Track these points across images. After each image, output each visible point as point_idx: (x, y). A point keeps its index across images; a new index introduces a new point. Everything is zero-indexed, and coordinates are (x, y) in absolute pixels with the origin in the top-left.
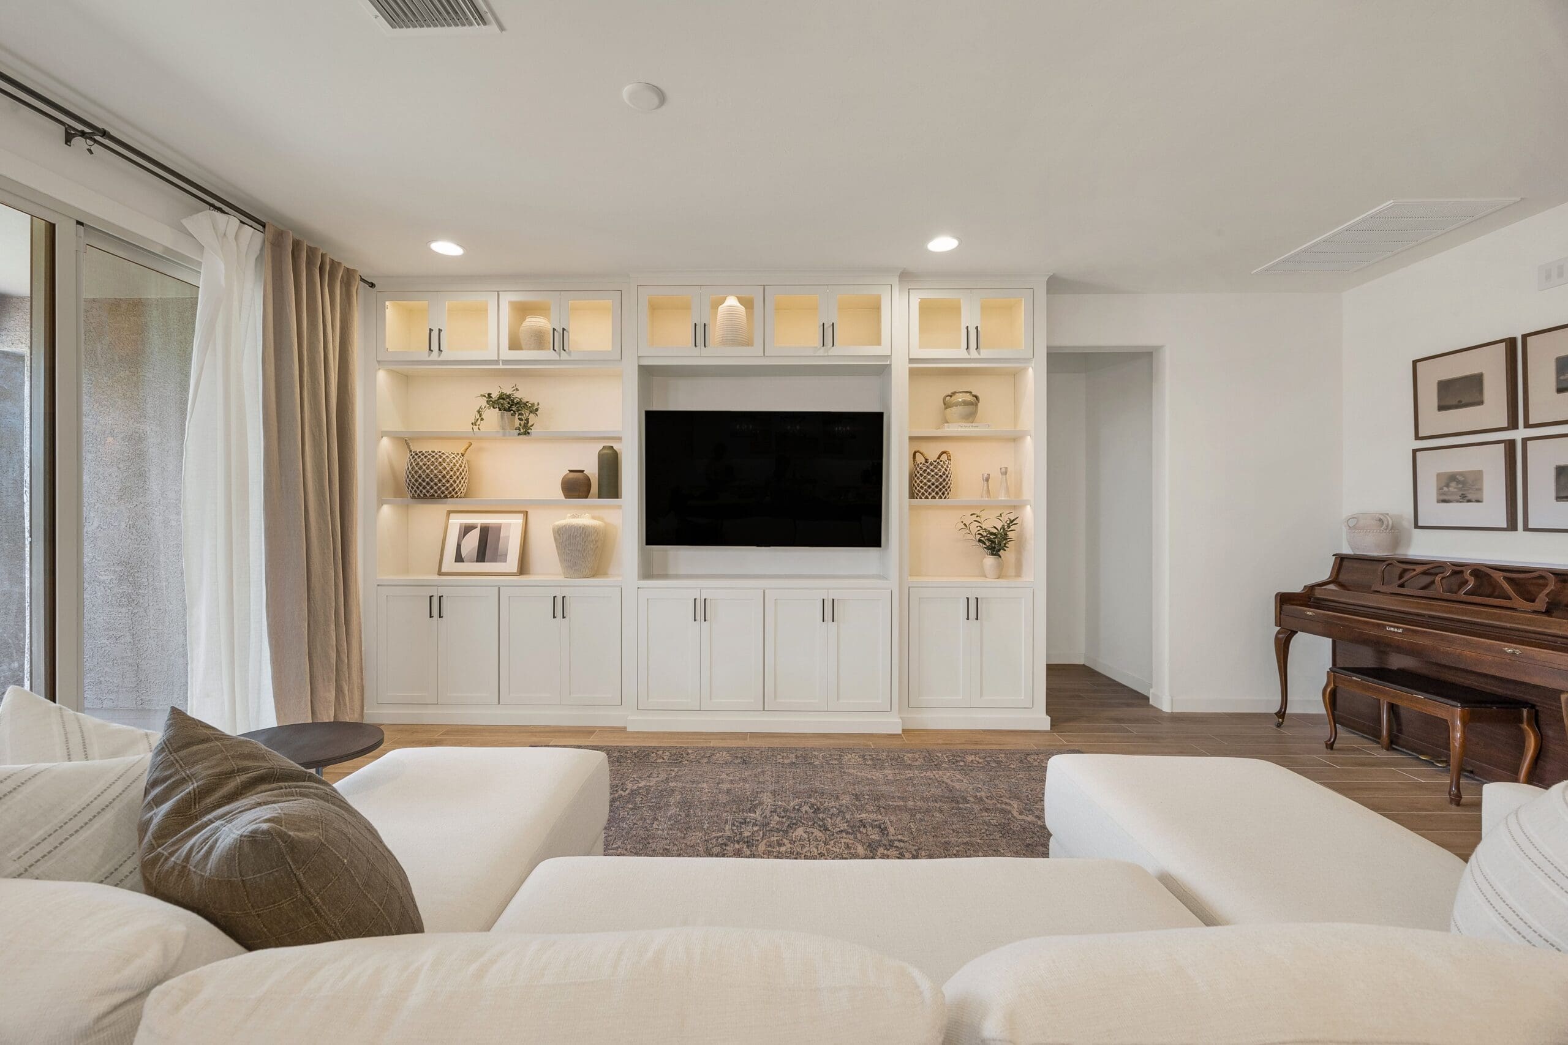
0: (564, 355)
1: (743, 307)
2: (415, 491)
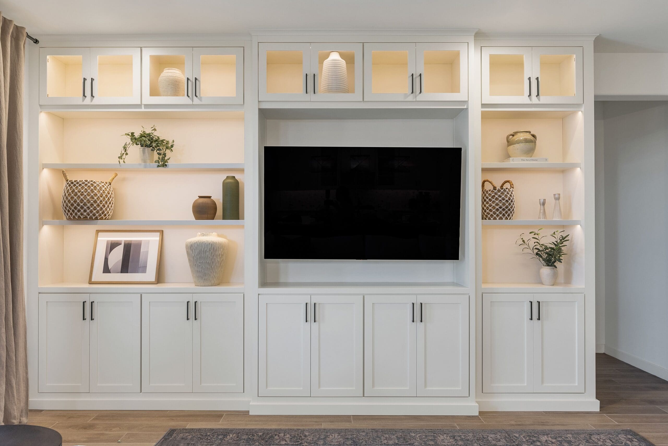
0: (196, 101)
1: (345, 62)
2: (71, 214)
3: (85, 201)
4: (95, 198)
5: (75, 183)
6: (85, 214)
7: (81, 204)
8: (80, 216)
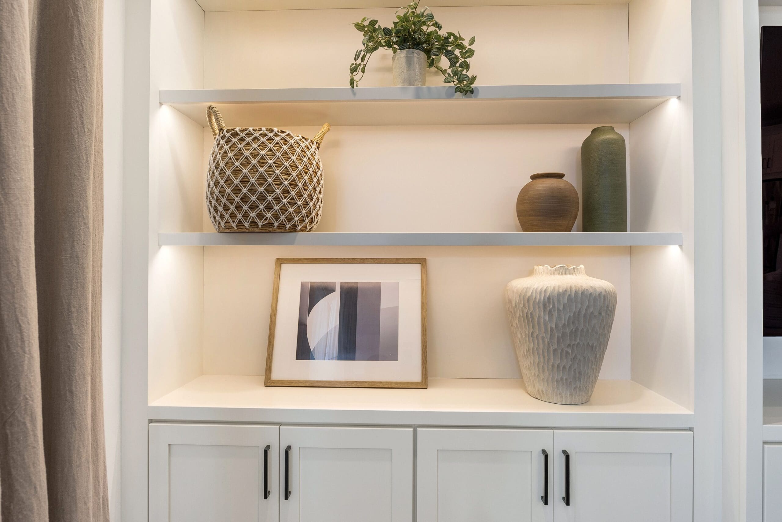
2: (233, 216)
3: (270, 180)
4: (294, 174)
5: (242, 135)
6: (269, 215)
7: (261, 189)
8: (257, 220)
